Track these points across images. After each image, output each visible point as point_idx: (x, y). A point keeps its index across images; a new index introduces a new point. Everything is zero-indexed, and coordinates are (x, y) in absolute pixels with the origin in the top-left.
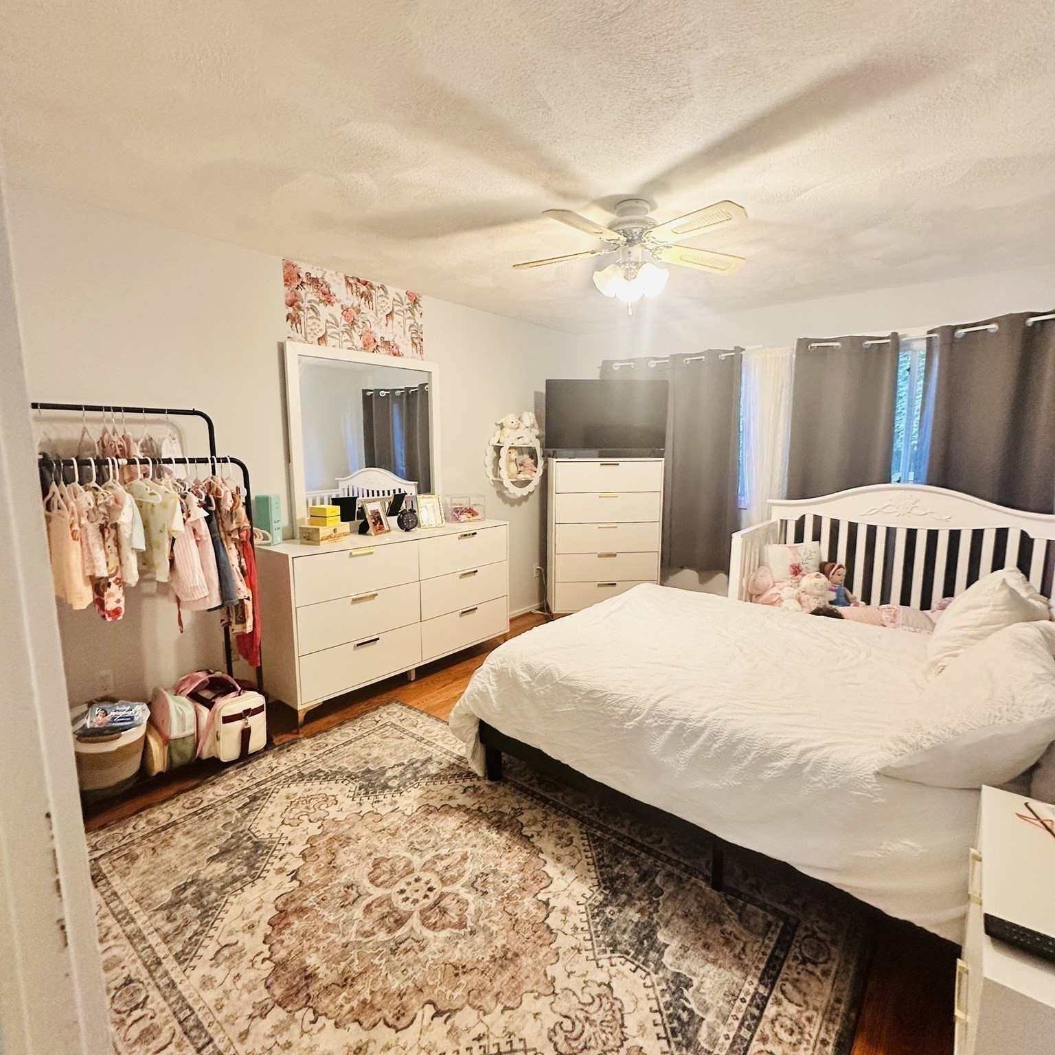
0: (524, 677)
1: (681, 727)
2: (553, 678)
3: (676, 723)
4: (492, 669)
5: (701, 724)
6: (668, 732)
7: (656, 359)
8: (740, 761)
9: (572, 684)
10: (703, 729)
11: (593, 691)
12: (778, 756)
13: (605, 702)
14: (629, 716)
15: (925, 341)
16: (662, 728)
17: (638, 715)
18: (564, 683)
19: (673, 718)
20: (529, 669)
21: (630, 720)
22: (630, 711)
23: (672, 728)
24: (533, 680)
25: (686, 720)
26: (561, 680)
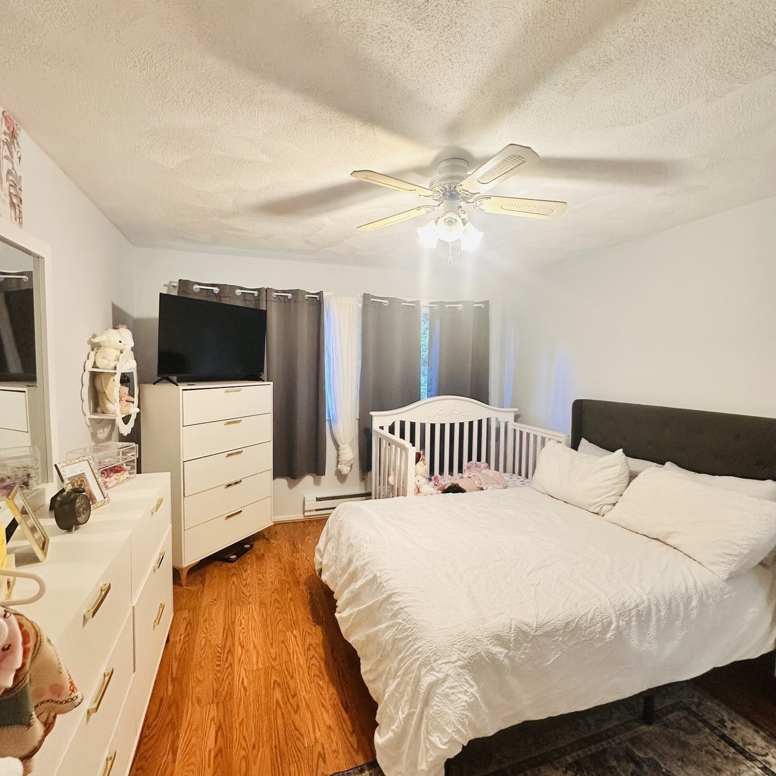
0: (499, 651)
1: (639, 614)
2: (525, 633)
3: (634, 612)
4: (462, 667)
5: (646, 603)
6: (633, 623)
7: (241, 288)
8: (678, 615)
9: (547, 629)
10: (650, 606)
11: (567, 624)
12: (689, 599)
13: (581, 628)
14: (606, 628)
15: (428, 308)
16: (628, 623)
17: (610, 623)
18: (538, 633)
19: (630, 610)
20: (499, 640)
21: (607, 632)
22: (603, 624)
23: (634, 619)
24: (509, 649)
25: (637, 606)
26: (536, 631)
